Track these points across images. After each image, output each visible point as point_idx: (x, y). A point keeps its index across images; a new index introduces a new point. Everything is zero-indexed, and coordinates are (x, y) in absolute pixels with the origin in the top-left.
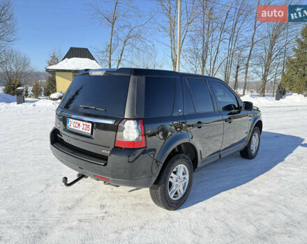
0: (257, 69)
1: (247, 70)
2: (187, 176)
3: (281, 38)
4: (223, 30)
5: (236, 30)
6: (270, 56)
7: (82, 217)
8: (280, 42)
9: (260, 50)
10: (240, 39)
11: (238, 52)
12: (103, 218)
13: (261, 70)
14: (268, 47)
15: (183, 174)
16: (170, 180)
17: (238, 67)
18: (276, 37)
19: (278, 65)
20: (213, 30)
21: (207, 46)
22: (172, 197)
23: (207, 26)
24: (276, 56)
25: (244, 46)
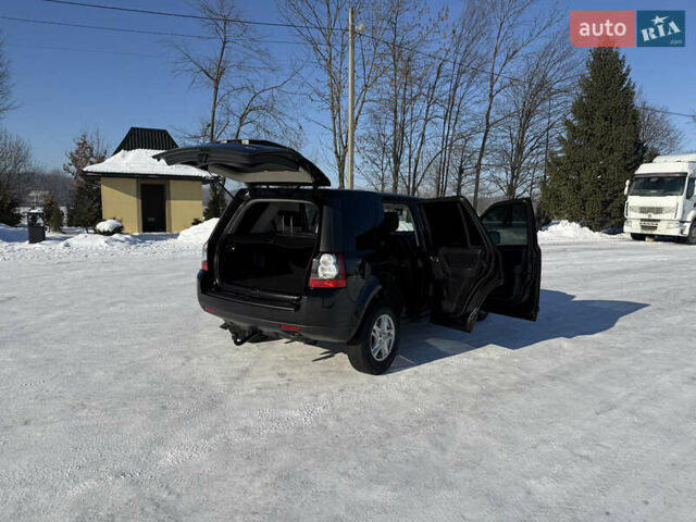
0: (497, 175)
1: (478, 177)
2: (393, 333)
3: (537, 117)
4: (432, 101)
5: (457, 101)
6: (520, 149)
7: (259, 385)
8: (539, 123)
9: (502, 139)
10: (464, 118)
11: (460, 142)
12: (288, 385)
13: (503, 175)
14: (515, 134)
15: (388, 329)
16: (373, 334)
17: (461, 171)
18: (529, 114)
19: (535, 166)
20: (414, 99)
21: (402, 129)
22: (375, 356)
23: (402, 92)
24: (532, 150)
25: (473, 130)
